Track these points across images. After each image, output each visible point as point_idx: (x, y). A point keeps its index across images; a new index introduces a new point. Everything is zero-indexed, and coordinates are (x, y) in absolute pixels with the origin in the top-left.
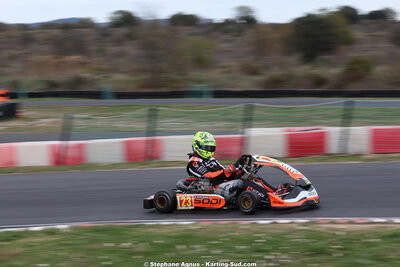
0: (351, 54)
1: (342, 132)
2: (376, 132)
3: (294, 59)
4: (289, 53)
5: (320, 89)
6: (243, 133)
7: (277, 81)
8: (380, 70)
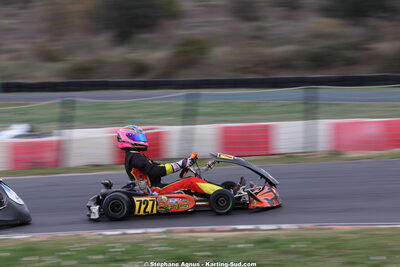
0: (181, 31)
1: (183, 132)
2: (226, 130)
3: (102, 39)
4: (96, 31)
5: (142, 79)
6: (59, 135)
7: (83, 69)
8: (219, 53)
